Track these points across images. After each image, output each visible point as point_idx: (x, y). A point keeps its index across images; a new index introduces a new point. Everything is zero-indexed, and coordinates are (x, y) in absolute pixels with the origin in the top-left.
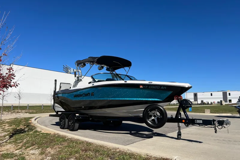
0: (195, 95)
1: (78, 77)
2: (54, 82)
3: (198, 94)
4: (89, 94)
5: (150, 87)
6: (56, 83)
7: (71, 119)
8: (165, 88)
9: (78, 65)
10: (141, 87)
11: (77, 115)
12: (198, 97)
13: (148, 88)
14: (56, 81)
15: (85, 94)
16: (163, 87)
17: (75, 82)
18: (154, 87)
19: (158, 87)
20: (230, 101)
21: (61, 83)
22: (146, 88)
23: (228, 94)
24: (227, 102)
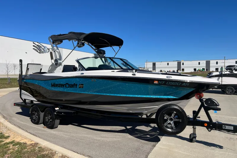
0: (154, 64)
1: (56, 60)
2: (18, 63)
3: (157, 63)
4: (76, 85)
5: (168, 83)
6: (21, 65)
7: (48, 114)
8: (187, 85)
9: (53, 43)
10: (156, 82)
11: (56, 109)
12: (156, 67)
13: (165, 84)
14: (21, 61)
15: (69, 85)
16: (185, 83)
17: (51, 66)
18: (173, 84)
19: (179, 84)
20: (183, 70)
21: (28, 64)
22: (162, 84)
23: (182, 64)
24: (180, 71)
